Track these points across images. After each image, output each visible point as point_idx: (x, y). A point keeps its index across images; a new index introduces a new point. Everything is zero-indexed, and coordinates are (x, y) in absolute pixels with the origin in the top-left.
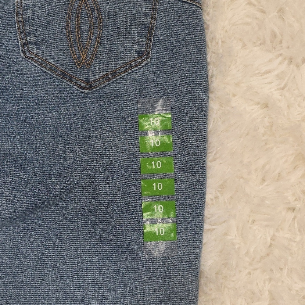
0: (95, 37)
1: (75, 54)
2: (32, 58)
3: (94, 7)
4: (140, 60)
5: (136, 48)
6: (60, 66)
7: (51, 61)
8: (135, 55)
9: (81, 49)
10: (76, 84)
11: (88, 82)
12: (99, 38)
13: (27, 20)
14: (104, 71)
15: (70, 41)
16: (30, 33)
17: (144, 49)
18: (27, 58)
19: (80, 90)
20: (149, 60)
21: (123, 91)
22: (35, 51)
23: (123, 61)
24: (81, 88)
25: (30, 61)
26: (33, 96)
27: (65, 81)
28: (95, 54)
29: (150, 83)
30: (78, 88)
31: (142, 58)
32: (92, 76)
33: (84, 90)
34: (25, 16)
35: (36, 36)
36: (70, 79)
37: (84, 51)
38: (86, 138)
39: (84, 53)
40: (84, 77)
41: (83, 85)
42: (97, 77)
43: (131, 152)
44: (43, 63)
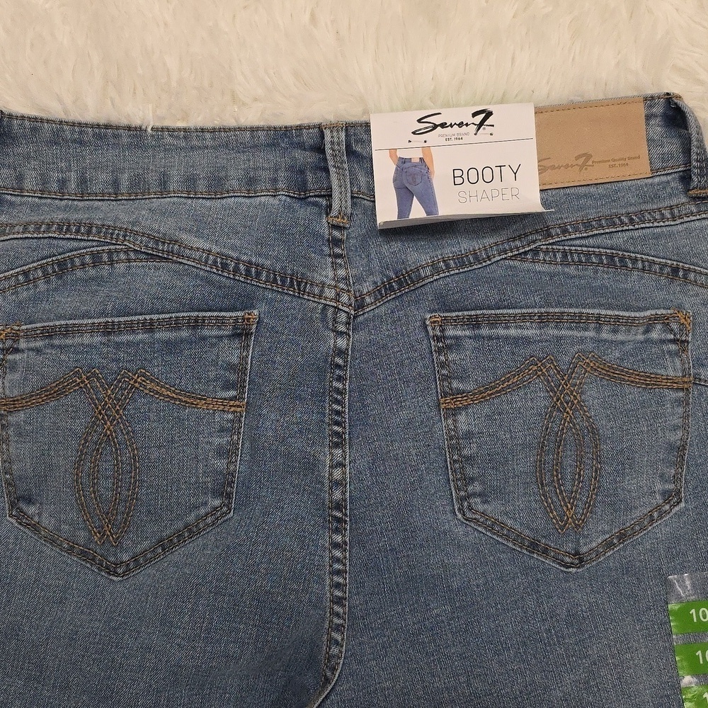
0: (588, 477)
1: (553, 508)
2: (475, 519)
3: (587, 428)
4: (667, 507)
5: (659, 486)
6: (527, 532)
7: (509, 522)
8: (659, 499)
9: (564, 500)
10: (555, 559)
11: (577, 553)
12: (595, 479)
13: (469, 459)
14: (604, 533)
15: (542, 484)
16: (472, 480)
17: (672, 486)
18: (466, 520)
19: (562, 568)
20: (682, 505)
21: (638, 564)
22: (481, 508)
23: (637, 514)
24: (563, 566)
25: (473, 525)
26: (478, 586)
27: (535, 556)
28: (589, 507)
29: (685, 545)
30: (557, 566)
31: (669, 503)
32: (585, 544)
33: (571, 570)
34: (466, 452)
35: (483, 483)
36: (545, 552)
37: (569, 503)
38: (581, 659)
39: (569, 507)
40: (569, 547)
41: (568, 560)
42: (594, 545)
43: (665, 678)
44: (494, 526)
